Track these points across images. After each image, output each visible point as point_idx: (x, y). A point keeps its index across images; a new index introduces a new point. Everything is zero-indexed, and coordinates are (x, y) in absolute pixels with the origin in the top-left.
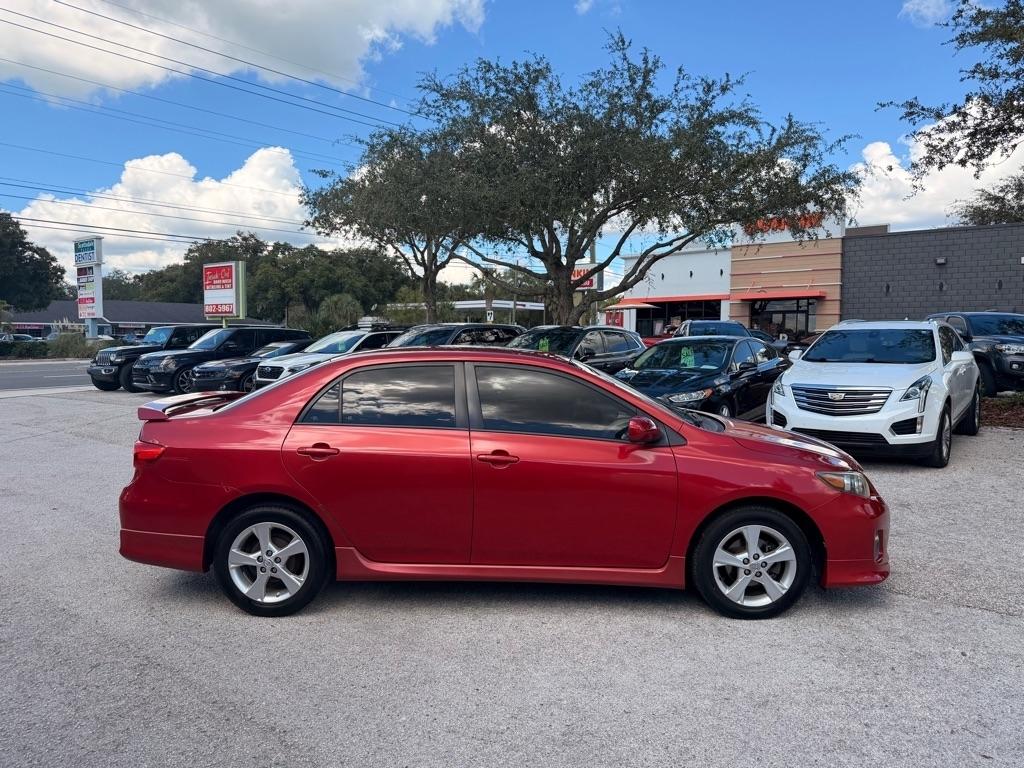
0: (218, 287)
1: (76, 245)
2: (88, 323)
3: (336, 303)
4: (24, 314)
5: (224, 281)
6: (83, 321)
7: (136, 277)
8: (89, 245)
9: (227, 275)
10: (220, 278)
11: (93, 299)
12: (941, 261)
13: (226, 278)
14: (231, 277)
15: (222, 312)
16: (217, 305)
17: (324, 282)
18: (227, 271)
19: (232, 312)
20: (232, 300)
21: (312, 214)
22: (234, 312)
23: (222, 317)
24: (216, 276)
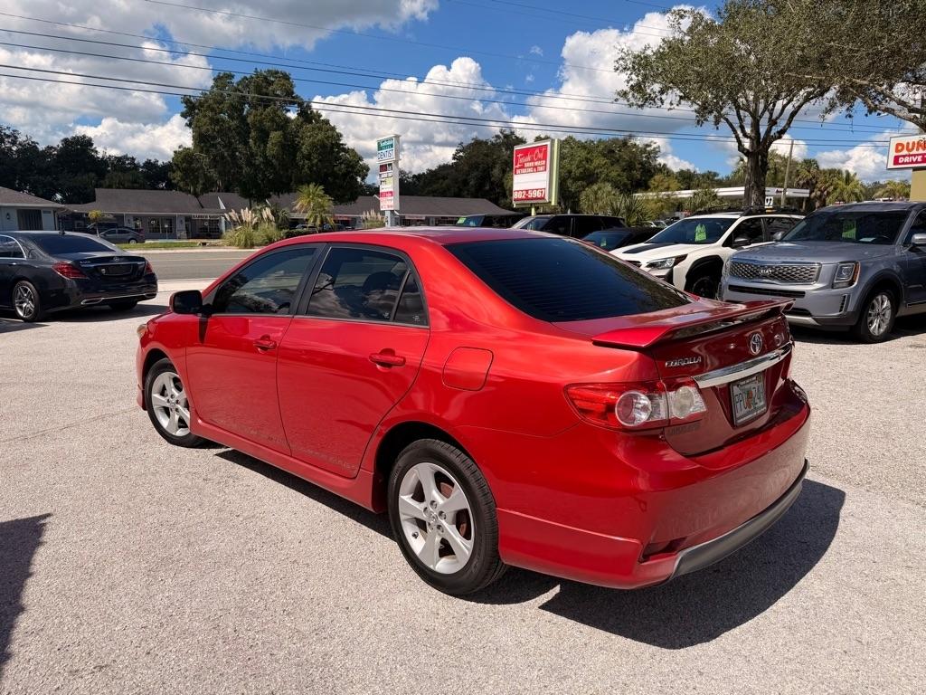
0: (530, 170)
1: (379, 144)
2: (388, 214)
3: (596, 193)
4: (342, 207)
5: (536, 164)
6: (383, 213)
7: (414, 176)
8: (389, 143)
9: (541, 156)
10: (532, 160)
11: (391, 192)
13: (539, 160)
14: (545, 158)
15: (532, 199)
16: (527, 191)
17: (581, 173)
18: (540, 152)
19: (543, 198)
20: (545, 185)
21: (628, 82)
22: (547, 198)
23: (531, 204)
24: (529, 158)
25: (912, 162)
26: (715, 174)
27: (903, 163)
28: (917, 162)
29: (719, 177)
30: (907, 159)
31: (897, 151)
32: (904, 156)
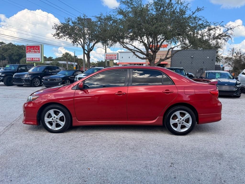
0: (33, 52)
10: (34, 50)
12: (192, 57)
13: (36, 50)
14: (39, 49)
15: (35, 60)
16: (32, 58)
19: (39, 61)
22: (41, 61)
23: (34, 62)
24: (32, 49)
25: (109, 59)
26: (52, 58)
27: (108, 59)
28: (110, 59)
29: (53, 58)
30: (108, 58)
31: (106, 56)
32: (108, 57)
